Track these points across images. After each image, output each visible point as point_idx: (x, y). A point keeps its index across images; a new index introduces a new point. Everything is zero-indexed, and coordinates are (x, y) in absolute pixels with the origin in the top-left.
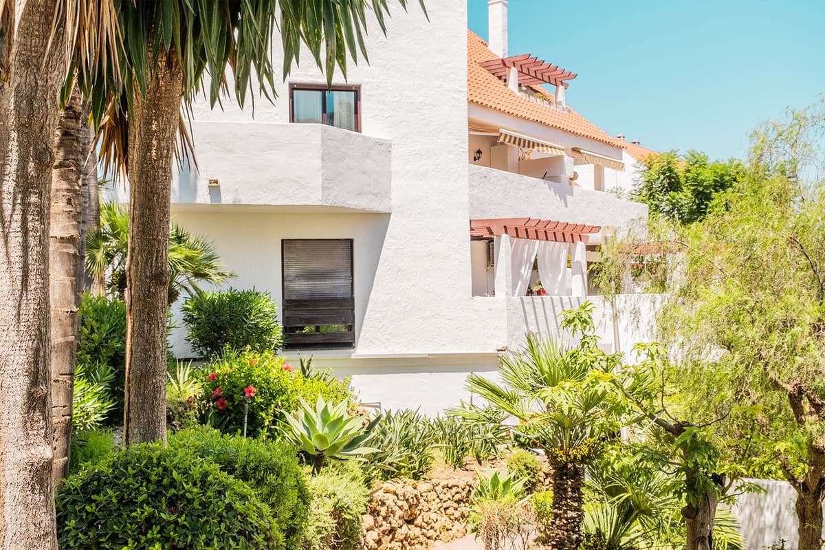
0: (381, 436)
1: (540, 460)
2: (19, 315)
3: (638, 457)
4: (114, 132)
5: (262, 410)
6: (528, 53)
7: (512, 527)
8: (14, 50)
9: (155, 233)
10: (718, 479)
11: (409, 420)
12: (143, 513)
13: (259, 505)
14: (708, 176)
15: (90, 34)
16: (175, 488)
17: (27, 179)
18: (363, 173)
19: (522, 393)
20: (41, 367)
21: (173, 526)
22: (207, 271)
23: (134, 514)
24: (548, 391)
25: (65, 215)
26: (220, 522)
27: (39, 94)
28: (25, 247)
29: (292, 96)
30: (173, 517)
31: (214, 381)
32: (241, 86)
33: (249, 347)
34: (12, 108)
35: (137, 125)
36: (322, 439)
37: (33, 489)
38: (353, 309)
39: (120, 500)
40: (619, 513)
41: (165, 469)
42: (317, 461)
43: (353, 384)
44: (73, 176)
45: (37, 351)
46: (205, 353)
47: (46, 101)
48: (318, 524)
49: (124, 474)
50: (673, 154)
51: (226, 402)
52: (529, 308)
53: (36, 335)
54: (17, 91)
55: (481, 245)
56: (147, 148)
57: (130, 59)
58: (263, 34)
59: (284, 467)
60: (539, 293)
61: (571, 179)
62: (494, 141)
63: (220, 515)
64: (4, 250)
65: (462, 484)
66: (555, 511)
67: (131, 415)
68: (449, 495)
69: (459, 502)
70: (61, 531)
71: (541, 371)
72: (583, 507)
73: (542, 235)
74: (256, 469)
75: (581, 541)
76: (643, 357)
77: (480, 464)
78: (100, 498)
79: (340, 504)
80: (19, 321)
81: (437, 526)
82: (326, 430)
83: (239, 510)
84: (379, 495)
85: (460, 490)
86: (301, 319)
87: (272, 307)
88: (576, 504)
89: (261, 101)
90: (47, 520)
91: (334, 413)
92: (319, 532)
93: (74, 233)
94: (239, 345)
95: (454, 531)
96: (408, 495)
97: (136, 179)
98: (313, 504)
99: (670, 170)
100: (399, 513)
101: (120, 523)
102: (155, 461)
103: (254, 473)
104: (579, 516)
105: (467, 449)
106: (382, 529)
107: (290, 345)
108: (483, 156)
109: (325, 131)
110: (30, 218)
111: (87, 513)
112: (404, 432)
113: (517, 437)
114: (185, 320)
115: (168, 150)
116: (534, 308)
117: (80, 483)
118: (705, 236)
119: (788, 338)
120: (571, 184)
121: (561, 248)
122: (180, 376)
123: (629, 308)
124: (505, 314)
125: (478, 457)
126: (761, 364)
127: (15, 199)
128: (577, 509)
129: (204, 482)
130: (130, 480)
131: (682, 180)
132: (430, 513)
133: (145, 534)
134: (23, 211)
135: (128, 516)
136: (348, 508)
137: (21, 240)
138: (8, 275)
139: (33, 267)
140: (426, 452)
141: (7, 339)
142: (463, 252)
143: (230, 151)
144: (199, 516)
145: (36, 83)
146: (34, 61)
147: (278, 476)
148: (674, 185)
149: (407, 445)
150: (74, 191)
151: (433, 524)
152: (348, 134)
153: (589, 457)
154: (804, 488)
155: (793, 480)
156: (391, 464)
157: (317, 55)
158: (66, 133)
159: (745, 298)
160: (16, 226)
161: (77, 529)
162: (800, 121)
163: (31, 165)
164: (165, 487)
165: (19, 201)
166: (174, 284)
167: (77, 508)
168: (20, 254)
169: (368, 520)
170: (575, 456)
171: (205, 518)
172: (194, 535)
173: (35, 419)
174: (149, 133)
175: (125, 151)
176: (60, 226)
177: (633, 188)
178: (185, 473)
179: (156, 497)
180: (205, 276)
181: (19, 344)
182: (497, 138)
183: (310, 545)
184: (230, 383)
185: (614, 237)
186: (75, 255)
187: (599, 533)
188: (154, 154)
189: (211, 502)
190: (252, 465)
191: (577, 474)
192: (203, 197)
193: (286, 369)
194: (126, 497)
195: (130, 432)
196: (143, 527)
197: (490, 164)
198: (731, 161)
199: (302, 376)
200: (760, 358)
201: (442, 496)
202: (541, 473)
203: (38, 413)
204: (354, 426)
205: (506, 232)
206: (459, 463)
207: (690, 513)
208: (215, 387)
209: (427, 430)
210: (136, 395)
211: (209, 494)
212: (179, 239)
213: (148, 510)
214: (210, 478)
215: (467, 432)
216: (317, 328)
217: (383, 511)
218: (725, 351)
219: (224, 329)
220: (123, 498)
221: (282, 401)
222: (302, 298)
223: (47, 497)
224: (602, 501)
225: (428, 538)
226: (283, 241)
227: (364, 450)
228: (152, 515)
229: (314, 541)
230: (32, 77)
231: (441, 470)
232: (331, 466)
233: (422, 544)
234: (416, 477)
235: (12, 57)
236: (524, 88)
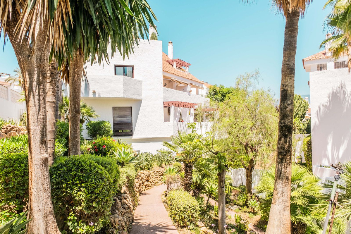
0: (140, 159)
1: (182, 164)
2: (38, 118)
3: (206, 161)
4: (65, 72)
5: (108, 152)
6: (178, 58)
7: (174, 181)
8: (36, 45)
9: (77, 100)
10: (226, 166)
11: (147, 154)
12: (73, 173)
13: (105, 172)
14: (225, 91)
15: (57, 41)
16: (82, 167)
17: (40, 81)
18: (135, 89)
19: (177, 145)
20: (44, 133)
21: (82, 176)
22: (92, 115)
23: (71, 173)
24: (183, 145)
25: (52, 95)
26: (95, 176)
27: (43, 58)
28: (39, 100)
29: (115, 68)
30: (82, 174)
31: (94, 144)
32: (100, 59)
33: (104, 136)
34: (35, 61)
35: (71, 70)
36: (124, 158)
37: (43, 166)
38: (132, 126)
39: (68, 170)
40: (201, 177)
41: (80, 162)
42: (122, 164)
43: (132, 145)
44: (54, 85)
45: (43, 128)
46: (92, 137)
47: (45, 60)
48: (122, 180)
49: (68, 163)
50: (216, 85)
51: (98, 150)
52: (179, 125)
53: (43, 124)
54: (37, 57)
55: (167, 109)
56: (74, 76)
57: (68, 50)
58: (106, 46)
59: (113, 164)
60: (182, 121)
61: (190, 91)
62: (170, 81)
63: (95, 174)
64: (33, 101)
65: (161, 171)
66: (185, 176)
67: (71, 149)
68: (158, 174)
69: (160, 176)
70: (51, 178)
71: (182, 140)
72: (192, 175)
73: (182, 106)
74: (105, 164)
75: (192, 183)
76: (208, 136)
77: (166, 166)
78: (62, 169)
79: (128, 175)
80: (38, 120)
81: (155, 182)
82: (125, 156)
83: (100, 173)
84: (139, 174)
85: (161, 173)
86: (118, 128)
87: (110, 125)
88: (190, 174)
89: (105, 64)
90: (47, 174)
91: (127, 152)
92: (123, 182)
93: (54, 100)
94: (101, 135)
95: (159, 183)
96: (147, 174)
97: (71, 85)
98: (121, 175)
99: (215, 90)
100: (145, 178)
101: (67, 176)
102: (77, 160)
103: (105, 165)
104: (191, 177)
105: (163, 162)
106: (140, 183)
107: (115, 135)
108: (167, 85)
109: (124, 78)
110: (41, 92)
111: (58, 173)
112: (146, 158)
113: (176, 159)
114: (87, 129)
115: (80, 77)
116: (180, 125)
117: (56, 166)
118: (224, 105)
119: (244, 131)
120: (190, 93)
121: (187, 109)
122: (85, 143)
123: (205, 124)
124: (173, 127)
125: (165, 164)
126: (238, 138)
127: (36, 87)
128: (191, 175)
129: (90, 165)
130: (70, 165)
131: (218, 92)
132: (153, 179)
133: (74, 179)
134: (39, 90)
135: (70, 174)
136: (131, 176)
137: (38, 98)
138: (35, 107)
139: (42, 105)
140: (152, 163)
141: (35, 125)
142: (162, 110)
143: (98, 83)
144: (89, 174)
145: (42, 55)
146: (41, 49)
147: (111, 166)
148: (216, 94)
149: (147, 161)
150: (54, 89)
151: (154, 181)
152: (131, 78)
153: (194, 162)
154: (248, 169)
155: (245, 167)
156: (142, 166)
157: (120, 51)
158: (52, 73)
159: (234, 121)
160: (37, 94)
161: (56, 178)
162: (248, 75)
163: (41, 77)
164: (80, 167)
165: (37, 87)
166: (83, 118)
167: (56, 172)
168: (38, 102)
169: (136, 180)
170: (190, 162)
171: (90, 175)
172: (88, 179)
173: (43, 147)
174: (75, 72)
175: (68, 78)
176: (50, 98)
177: (206, 94)
178: (85, 163)
179: (77, 169)
180: (92, 116)
181: (38, 126)
182: (171, 80)
183: (120, 186)
184: (99, 144)
185: (201, 106)
186: (55, 106)
187: (196, 182)
188: (76, 78)
189: (92, 170)
190: (104, 163)
191: (191, 166)
192: (91, 95)
193: (114, 141)
194: (69, 169)
195: (70, 154)
196: (74, 177)
197: (169, 87)
198: (230, 87)
199: (118, 143)
200: (237, 136)
201: (156, 174)
202: (182, 168)
203: (44, 145)
204: (132, 155)
205: (173, 105)
206: (160, 166)
207: (219, 175)
208: (95, 145)
209: (152, 157)
210: (72, 144)
211: (92, 168)
212: (85, 106)
213: (75, 172)
214: (92, 164)
215: (163, 158)
216: (122, 131)
217: (140, 178)
218: (228, 135)
219: (97, 131)
220: (68, 169)
221: (113, 149)
222: (118, 123)
223: (47, 168)
224: (197, 174)
225: (152, 185)
226: (113, 107)
227: (135, 161)
228: (76, 174)
229: (121, 184)
230: (41, 53)
231: (156, 167)
232: (126, 166)
233: (151, 186)
234: (149, 169)
235: (35, 47)
236: (178, 68)
